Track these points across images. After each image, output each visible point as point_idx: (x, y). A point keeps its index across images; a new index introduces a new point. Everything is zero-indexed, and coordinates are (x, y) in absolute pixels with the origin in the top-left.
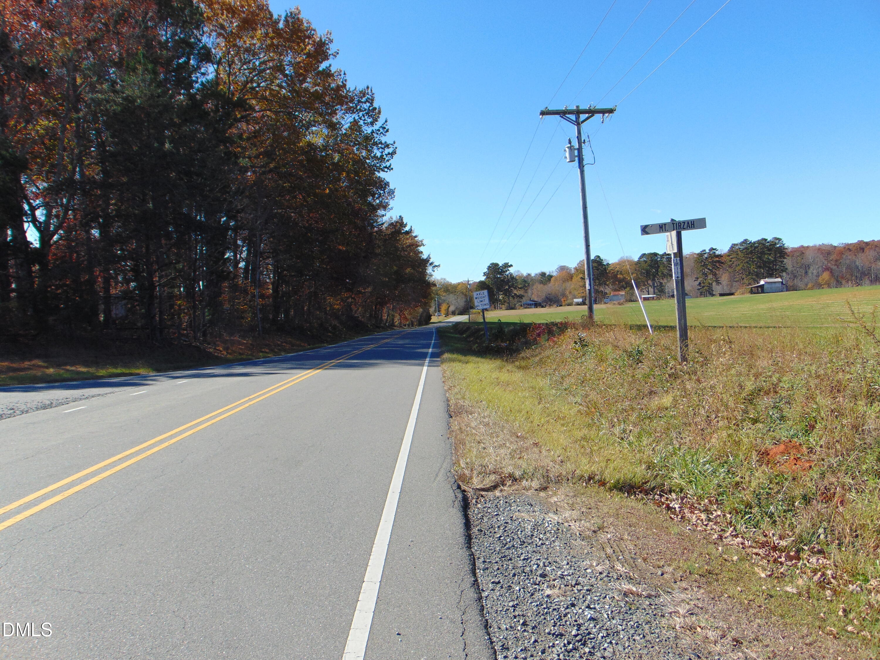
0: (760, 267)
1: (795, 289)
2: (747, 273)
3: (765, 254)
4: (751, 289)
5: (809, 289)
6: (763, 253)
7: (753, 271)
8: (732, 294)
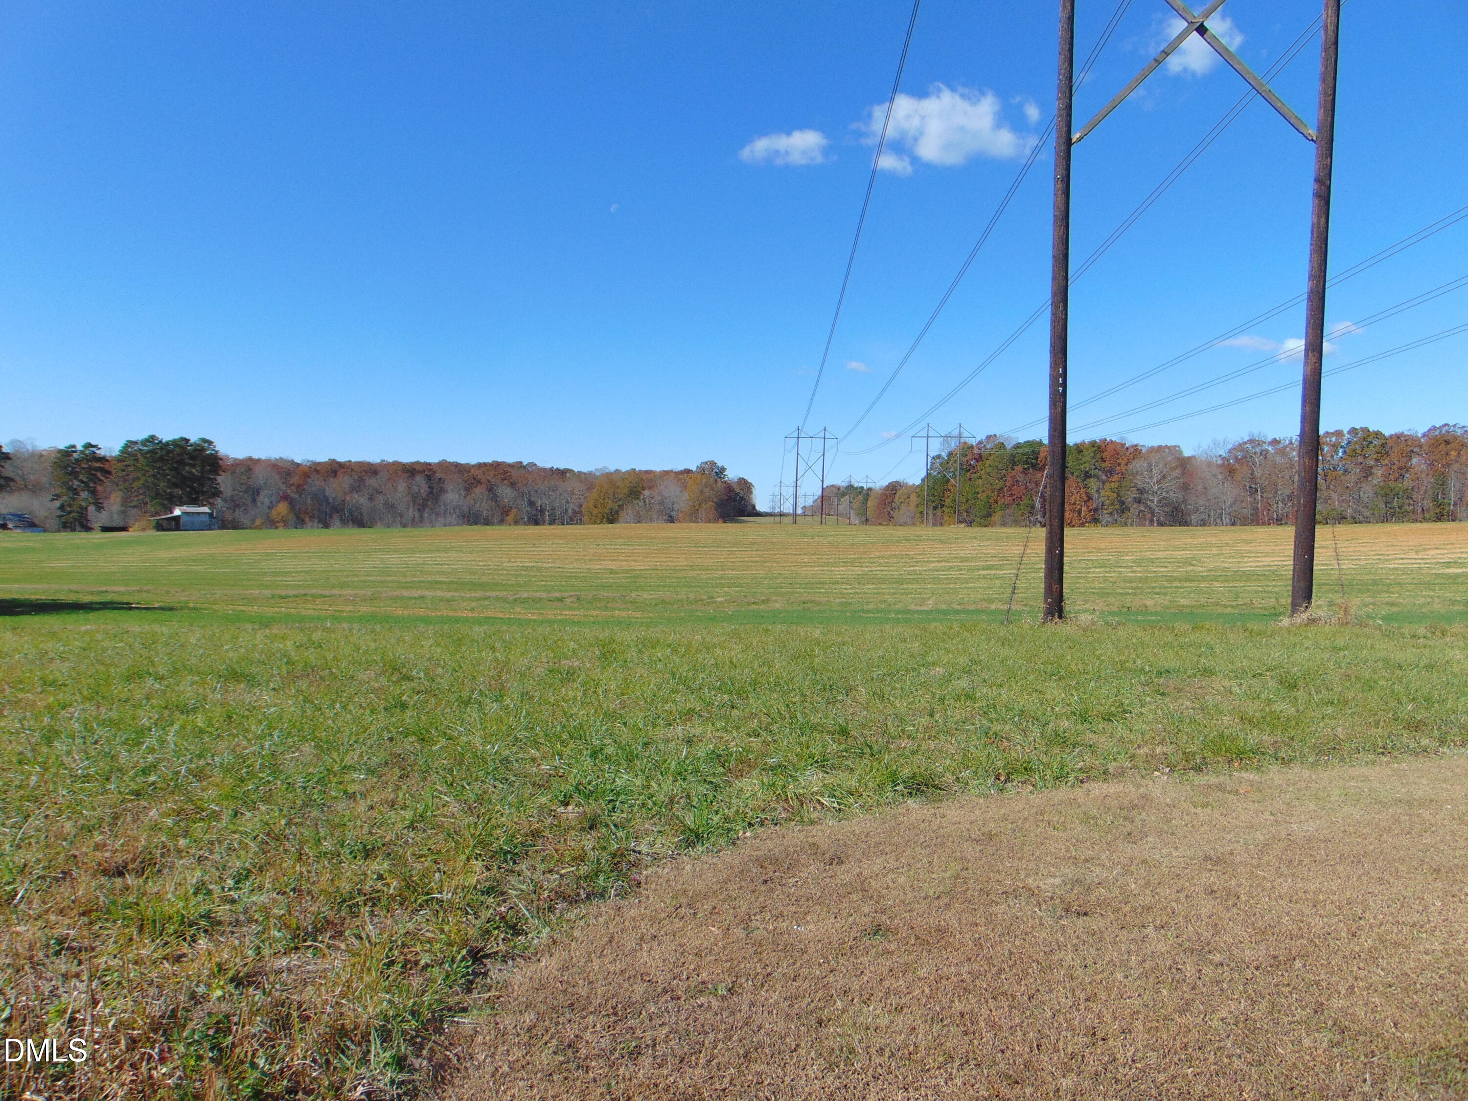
0: (176, 486)
1: (235, 525)
2: (153, 494)
3: (185, 464)
4: (158, 523)
5: (256, 528)
6: (182, 463)
7: (164, 491)
8: (124, 529)
